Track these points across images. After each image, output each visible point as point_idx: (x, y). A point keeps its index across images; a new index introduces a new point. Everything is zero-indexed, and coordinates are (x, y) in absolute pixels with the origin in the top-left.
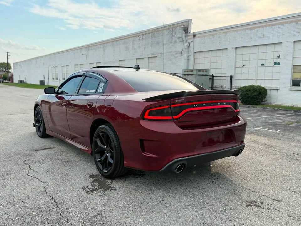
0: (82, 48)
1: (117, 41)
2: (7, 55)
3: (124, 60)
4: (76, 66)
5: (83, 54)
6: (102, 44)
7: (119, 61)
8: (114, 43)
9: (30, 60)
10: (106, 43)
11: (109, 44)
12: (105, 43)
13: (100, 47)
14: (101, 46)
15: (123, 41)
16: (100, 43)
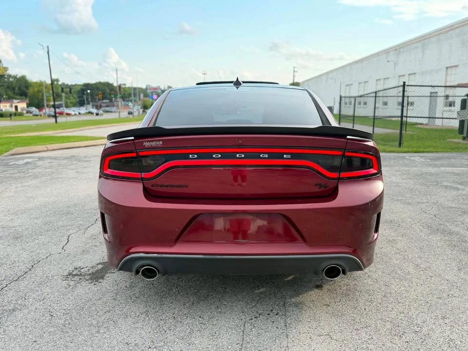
0: (389, 52)
1: (447, 32)
2: (294, 71)
3: (457, 66)
4: (378, 82)
5: (388, 62)
6: (420, 41)
7: (447, 68)
8: (442, 36)
9: (320, 76)
10: (428, 38)
11: (433, 40)
12: (426, 39)
13: (417, 47)
14: (419, 44)
15: (458, 30)
16: (417, 40)
